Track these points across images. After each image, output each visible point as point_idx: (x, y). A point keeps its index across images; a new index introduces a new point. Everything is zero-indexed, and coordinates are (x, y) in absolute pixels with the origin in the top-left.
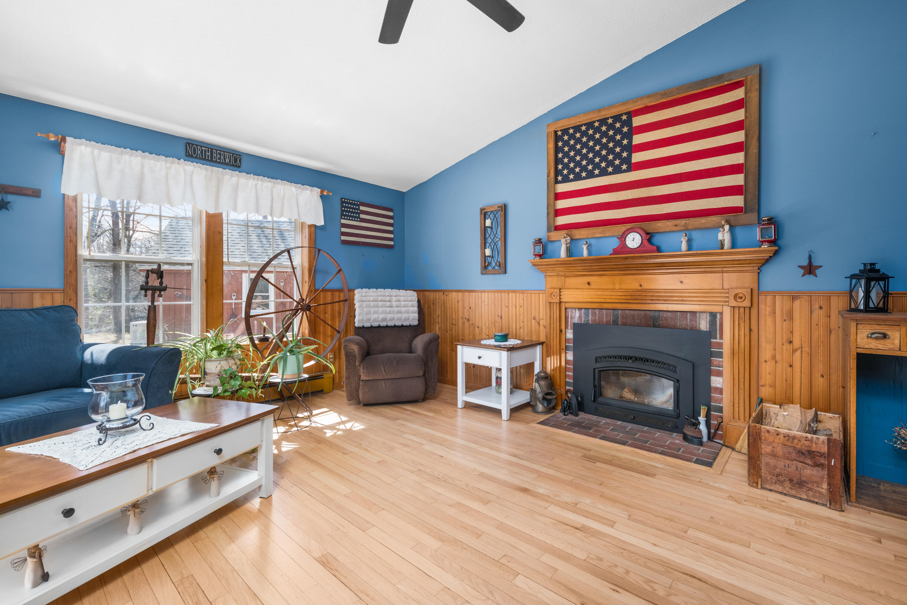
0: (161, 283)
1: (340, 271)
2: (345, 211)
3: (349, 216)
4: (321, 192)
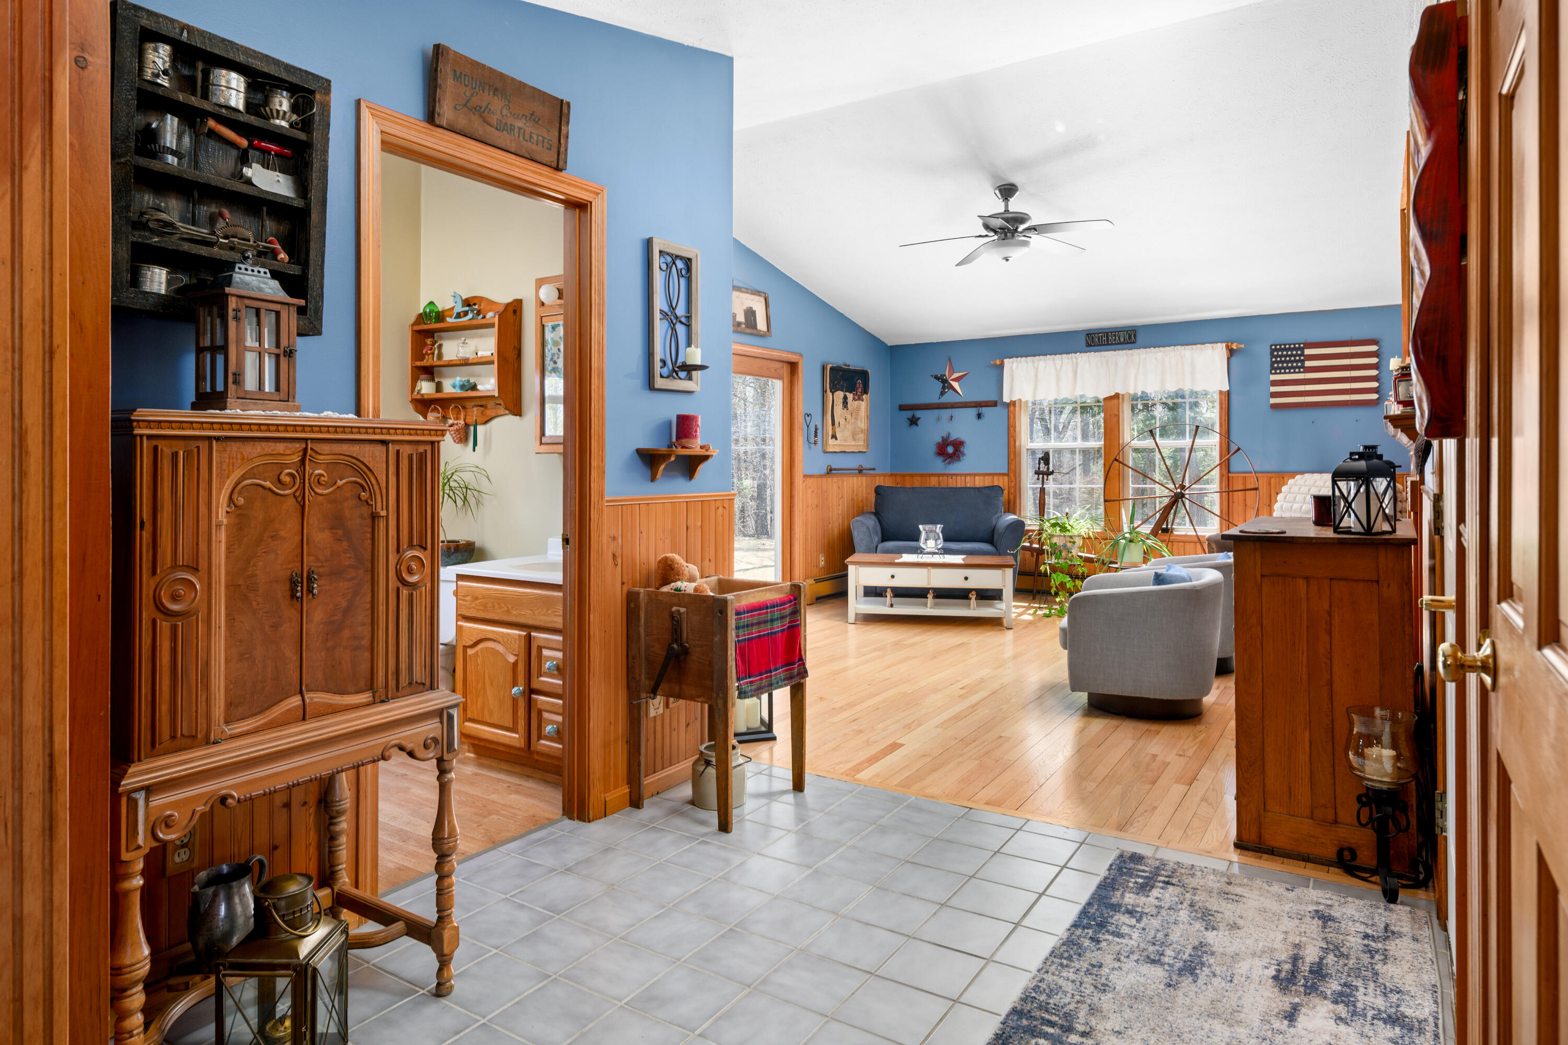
0: (1048, 469)
1: (1239, 449)
2: (1276, 362)
3: (1285, 368)
4: (1227, 347)
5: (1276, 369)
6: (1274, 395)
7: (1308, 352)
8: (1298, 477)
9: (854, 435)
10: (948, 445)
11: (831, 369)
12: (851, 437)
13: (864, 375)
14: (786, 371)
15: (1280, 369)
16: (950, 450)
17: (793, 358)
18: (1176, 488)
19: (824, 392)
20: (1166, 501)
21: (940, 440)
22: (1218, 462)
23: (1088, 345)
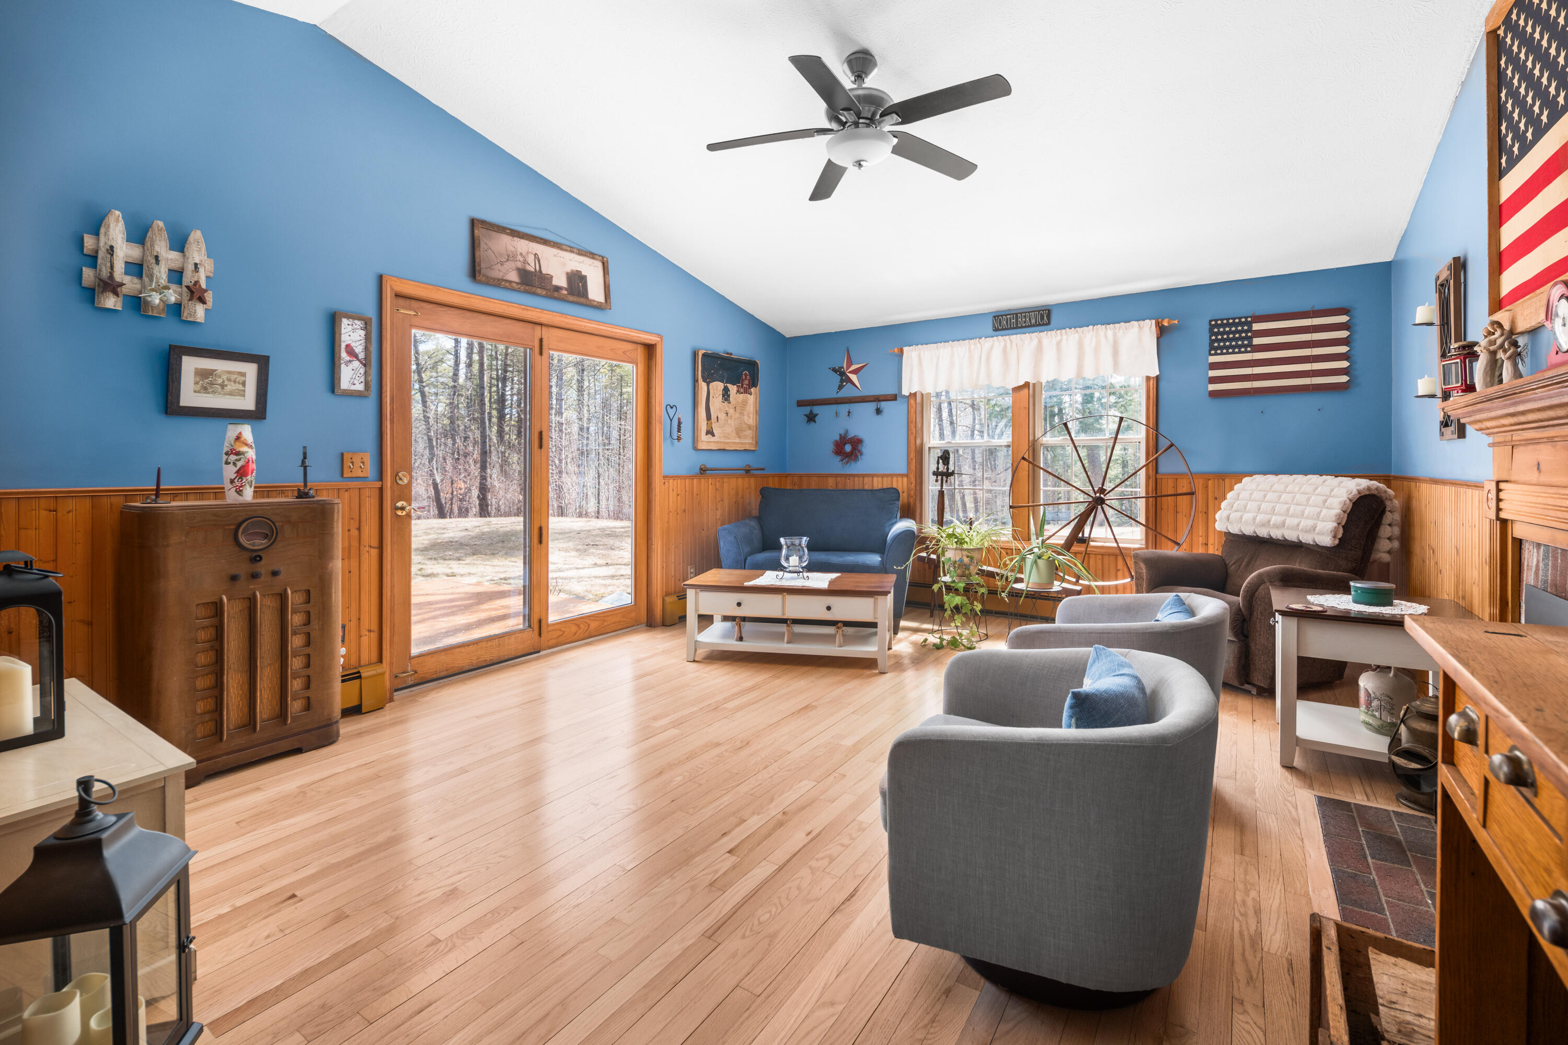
0: (948, 469)
1: (1172, 445)
2: (1217, 340)
3: (1227, 348)
4: (1157, 324)
5: (1216, 349)
6: (1213, 380)
7: (1256, 327)
8: (1246, 480)
9: (739, 432)
10: (845, 444)
11: (704, 355)
12: (734, 434)
13: (752, 365)
14: (640, 353)
15: (1221, 348)
16: (848, 448)
17: (650, 339)
18: (1095, 493)
19: (695, 381)
20: (1082, 508)
21: (838, 438)
22: (1143, 462)
23: (996, 330)
